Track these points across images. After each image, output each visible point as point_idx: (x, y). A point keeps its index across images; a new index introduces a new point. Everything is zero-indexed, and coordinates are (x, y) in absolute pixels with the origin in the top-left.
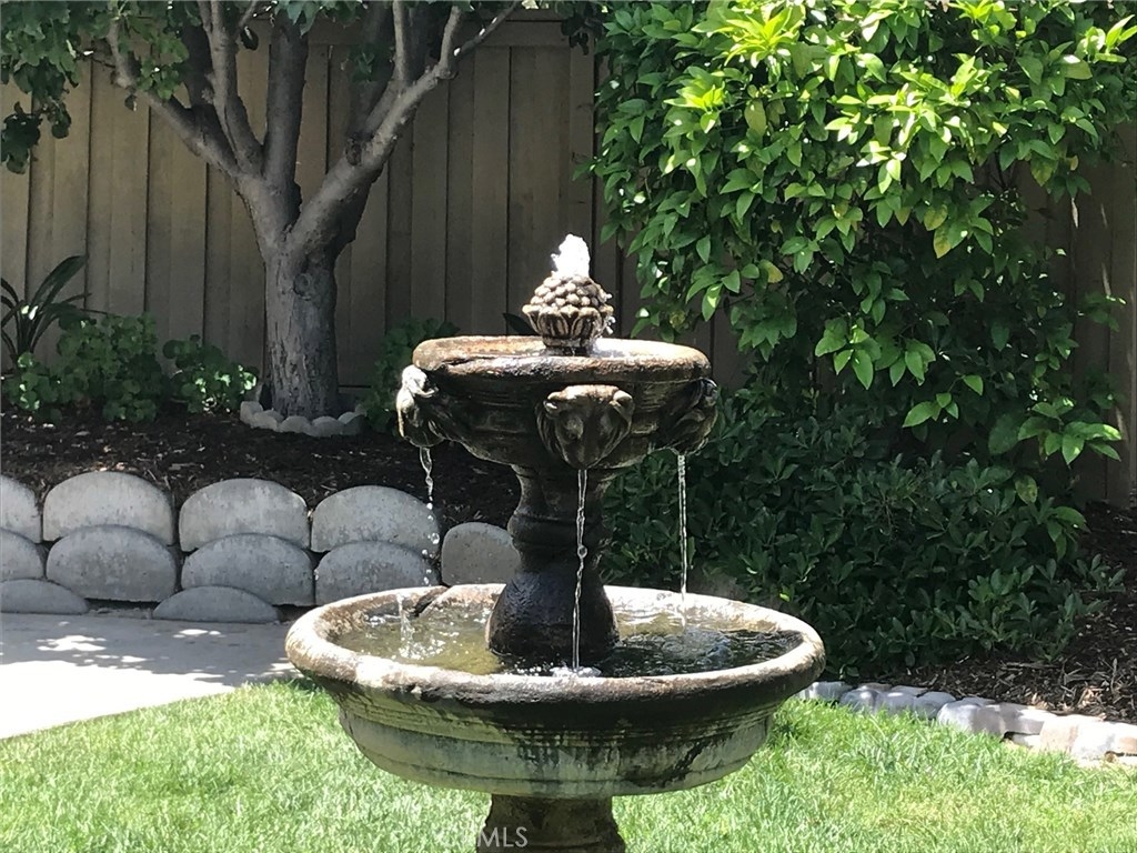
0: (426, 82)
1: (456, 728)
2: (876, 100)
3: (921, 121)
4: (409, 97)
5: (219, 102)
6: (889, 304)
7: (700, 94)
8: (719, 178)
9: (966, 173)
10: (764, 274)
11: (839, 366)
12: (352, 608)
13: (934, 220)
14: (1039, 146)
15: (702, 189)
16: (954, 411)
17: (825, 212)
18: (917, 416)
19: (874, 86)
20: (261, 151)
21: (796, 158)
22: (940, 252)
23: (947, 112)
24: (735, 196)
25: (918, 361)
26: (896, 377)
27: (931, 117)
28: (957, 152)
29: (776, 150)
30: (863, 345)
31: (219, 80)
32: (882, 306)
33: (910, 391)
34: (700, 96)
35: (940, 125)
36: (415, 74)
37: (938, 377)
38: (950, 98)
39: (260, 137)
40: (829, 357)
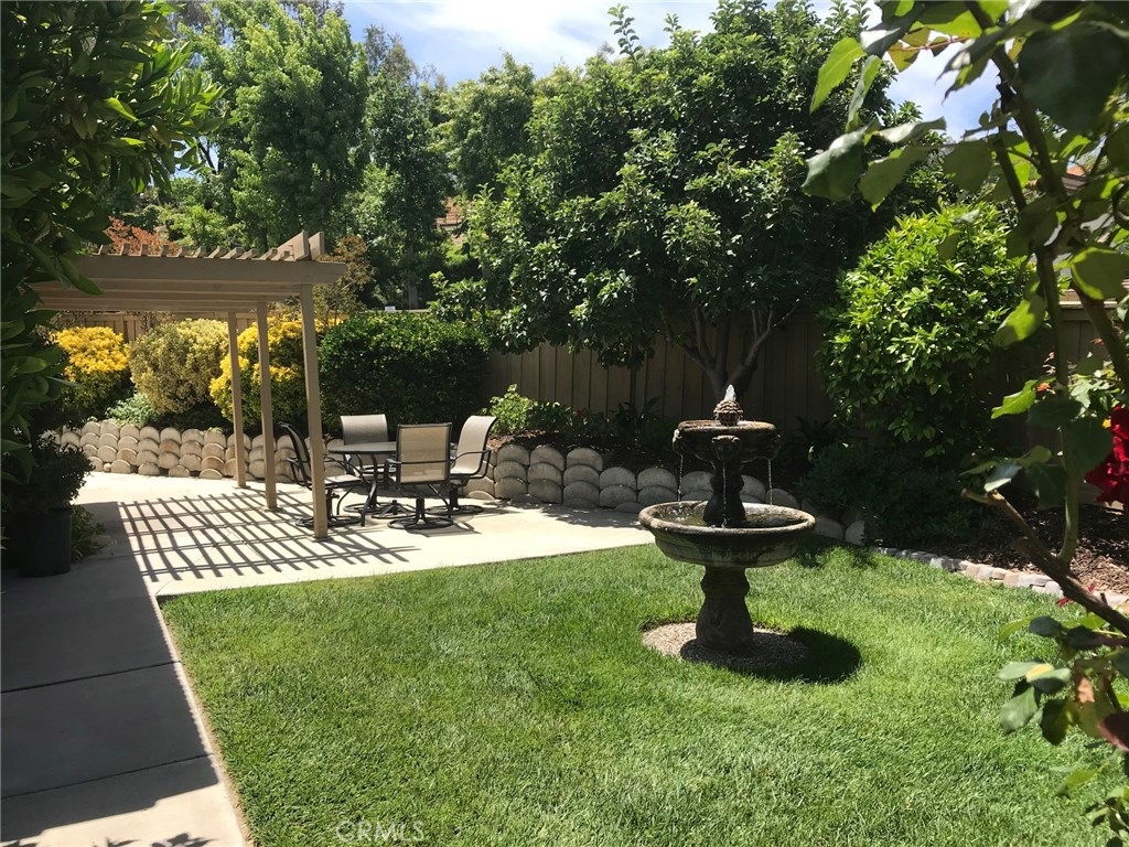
0: (763, 337)
1: (680, 542)
2: (904, 339)
3: (920, 346)
4: (758, 342)
5: (699, 345)
6: (916, 412)
7: (841, 337)
8: (850, 368)
9: (938, 364)
10: (869, 401)
11: (896, 434)
12: (667, 506)
13: (930, 382)
14: (968, 355)
15: (845, 371)
16: (943, 451)
17: (890, 379)
18: (929, 453)
19: (906, 334)
20: (714, 361)
21: (877, 360)
22: (933, 393)
23: (929, 343)
24: (856, 373)
25: (929, 433)
26: (919, 438)
27: (923, 345)
28: (933, 358)
29: (871, 357)
30: (906, 427)
31: (698, 338)
32: (913, 413)
33: (925, 444)
34: (842, 339)
35: (927, 347)
36: (759, 335)
37: (938, 439)
38: (931, 337)
39: (713, 357)
40: (894, 430)
